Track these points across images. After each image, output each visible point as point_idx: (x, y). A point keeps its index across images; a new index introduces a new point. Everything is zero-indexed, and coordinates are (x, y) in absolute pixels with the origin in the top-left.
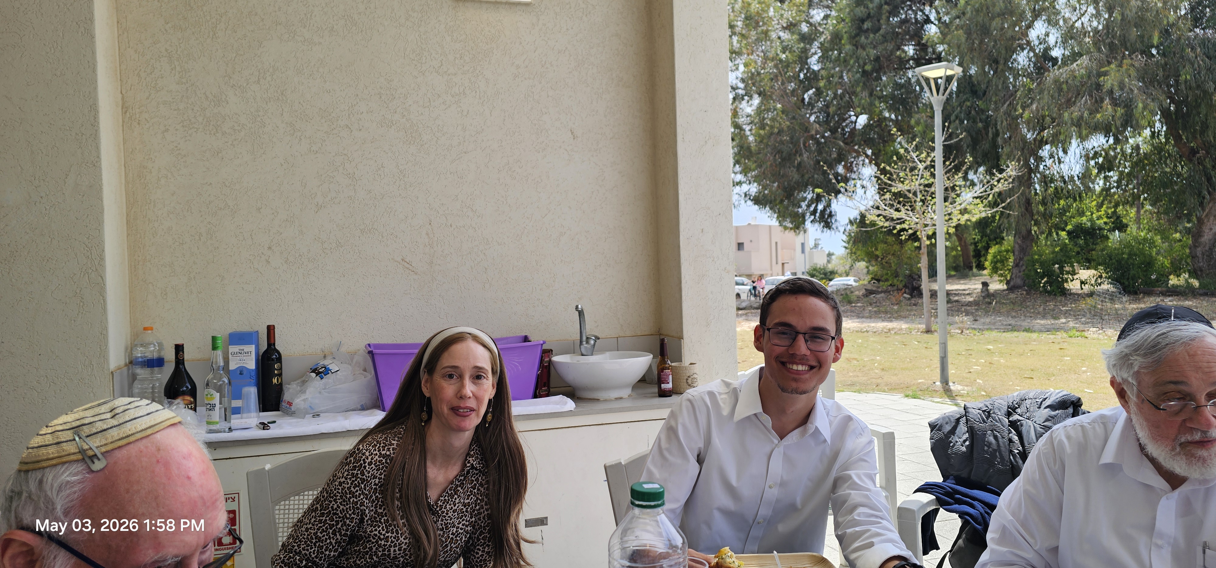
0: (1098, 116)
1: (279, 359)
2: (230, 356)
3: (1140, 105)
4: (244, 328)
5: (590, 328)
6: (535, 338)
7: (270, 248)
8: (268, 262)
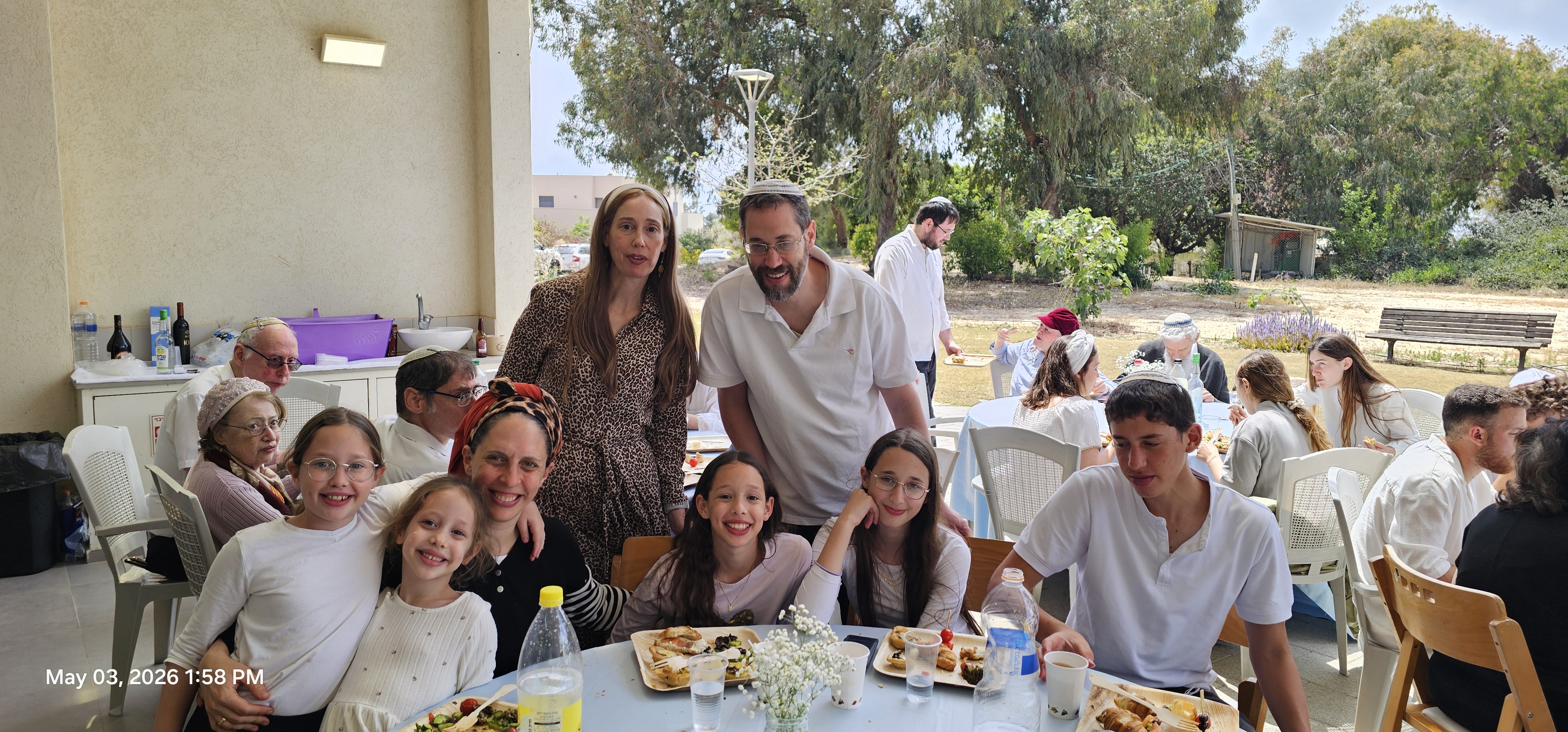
0: (945, 102)
1: (187, 327)
2: (151, 325)
3: (981, 95)
4: (156, 305)
5: (426, 311)
6: (385, 315)
7: (175, 245)
8: (173, 255)
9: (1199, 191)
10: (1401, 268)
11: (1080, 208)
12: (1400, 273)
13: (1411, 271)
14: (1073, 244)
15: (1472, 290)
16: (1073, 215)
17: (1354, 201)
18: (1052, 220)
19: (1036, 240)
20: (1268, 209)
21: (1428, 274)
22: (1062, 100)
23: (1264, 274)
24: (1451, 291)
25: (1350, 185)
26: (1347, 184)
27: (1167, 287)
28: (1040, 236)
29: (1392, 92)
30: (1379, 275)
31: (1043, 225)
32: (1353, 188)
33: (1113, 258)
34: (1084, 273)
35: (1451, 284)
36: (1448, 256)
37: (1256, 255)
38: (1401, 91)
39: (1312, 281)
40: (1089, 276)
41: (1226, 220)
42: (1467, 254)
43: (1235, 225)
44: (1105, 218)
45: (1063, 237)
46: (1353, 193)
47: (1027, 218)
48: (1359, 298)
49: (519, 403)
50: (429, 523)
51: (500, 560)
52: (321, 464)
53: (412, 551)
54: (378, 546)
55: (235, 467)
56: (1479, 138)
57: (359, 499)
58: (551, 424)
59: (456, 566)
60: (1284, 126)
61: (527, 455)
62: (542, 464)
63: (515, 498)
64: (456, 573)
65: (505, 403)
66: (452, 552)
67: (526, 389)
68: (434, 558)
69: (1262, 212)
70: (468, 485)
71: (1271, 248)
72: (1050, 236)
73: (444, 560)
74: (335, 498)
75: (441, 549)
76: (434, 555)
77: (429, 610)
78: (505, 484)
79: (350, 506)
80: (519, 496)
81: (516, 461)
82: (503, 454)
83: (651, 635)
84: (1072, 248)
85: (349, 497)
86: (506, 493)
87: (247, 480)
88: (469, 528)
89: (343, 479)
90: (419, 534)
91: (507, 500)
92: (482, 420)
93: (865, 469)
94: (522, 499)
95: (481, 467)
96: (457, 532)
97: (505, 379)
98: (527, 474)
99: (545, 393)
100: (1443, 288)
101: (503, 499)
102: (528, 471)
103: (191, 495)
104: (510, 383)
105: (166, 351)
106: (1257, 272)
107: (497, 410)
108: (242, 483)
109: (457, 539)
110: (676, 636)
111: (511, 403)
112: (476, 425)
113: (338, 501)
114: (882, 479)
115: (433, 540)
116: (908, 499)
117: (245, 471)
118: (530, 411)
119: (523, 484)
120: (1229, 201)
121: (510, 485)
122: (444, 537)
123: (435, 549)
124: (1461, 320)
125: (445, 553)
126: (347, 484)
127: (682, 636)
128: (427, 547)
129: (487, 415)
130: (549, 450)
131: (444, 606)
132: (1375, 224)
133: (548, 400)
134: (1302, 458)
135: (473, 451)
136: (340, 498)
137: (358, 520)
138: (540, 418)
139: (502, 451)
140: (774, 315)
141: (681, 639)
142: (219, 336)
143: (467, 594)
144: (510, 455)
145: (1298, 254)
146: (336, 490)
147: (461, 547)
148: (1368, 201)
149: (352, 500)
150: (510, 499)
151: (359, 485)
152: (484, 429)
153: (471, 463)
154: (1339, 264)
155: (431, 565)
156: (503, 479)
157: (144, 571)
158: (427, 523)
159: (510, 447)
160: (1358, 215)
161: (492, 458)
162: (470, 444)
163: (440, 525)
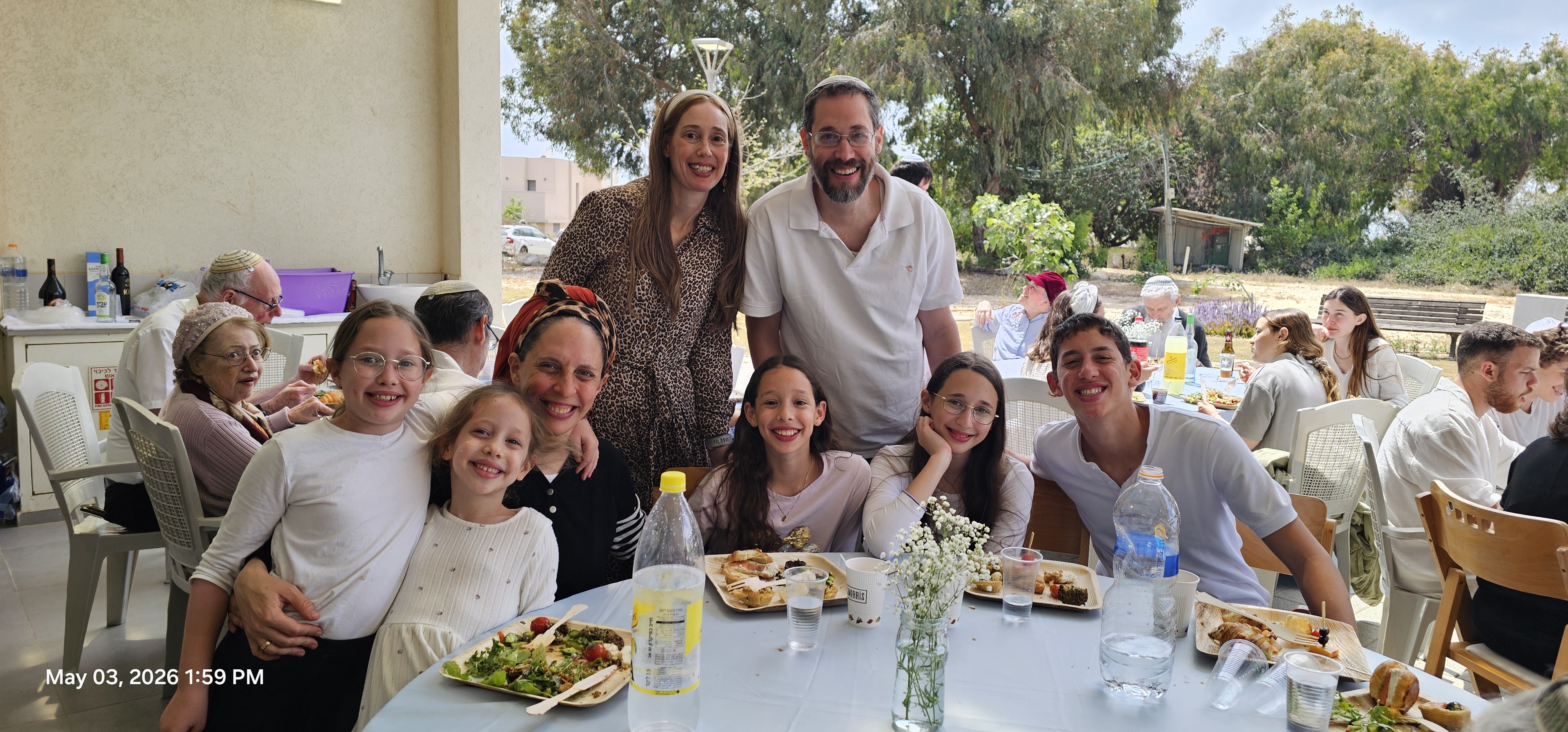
0: (893, 87)
1: (127, 275)
2: (88, 271)
3: (928, 83)
4: (94, 250)
5: (386, 266)
6: (342, 268)
7: (114, 186)
8: (112, 197)
9: (1134, 186)
10: (1325, 263)
11: (1029, 194)
12: (1324, 268)
13: (1334, 266)
14: (1022, 230)
15: (1391, 284)
16: (1021, 200)
17: (1281, 198)
18: (1001, 205)
19: (985, 225)
20: (1199, 204)
21: (1349, 269)
22: (1007, 88)
23: (1196, 267)
24: (1372, 286)
25: (1277, 182)
26: (1275, 181)
27: (1105, 277)
28: (990, 221)
29: (1318, 94)
30: (1304, 270)
31: (993, 211)
32: (1280, 185)
33: (1059, 244)
34: (1032, 259)
35: (1371, 279)
36: (1368, 254)
37: (1188, 249)
38: (1326, 93)
39: (1241, 275)
40: (1036, 262)
41: (1161, 214)
42: (1386, 251)
43: (1168, 219)
44: (1053, 204)
45: (1011, 223)
46: (1280, 190)
47: (977, 203)
48: (1289, 290)
49: (571, 307)
50: (481, 431)
51: (551, 477)
52: (367, 360)
53: (465, 463)
54: (426, 456)
55: (215, 400)
56: (1397, 140)
57: (409, 400)
58: (607, 331)
59: (511, 480)
60: (1214, 125)
61: (583, 363)
62: (598, 374)
63: (569, 410)
64: (510, 489)
65: (557, 307)
66: (509, 463)
67: (579, 292)
68: (490, 470)
69: (1194, 207)
70: (519, 393)
71: (1202, 243)
72: (1000, 221)
73: (500, 472)
74: (383, 397)
75: (496, 458)
76: (490, 465)
77: (487, 526)
78: (560, 394)
79: (398, 408)
80: (574, 408)
81: (571, 369)
82: (557, 361)
83: (716, 559)
84: (1021, 234)
85: (398, 397)
86: (561, 404)
87: (230, 413)
88: (525, 438)
89: (393, 377)
90: (473, 444)
91: (562, 412)
92: (531, 325)
93: (927, 392)
94: (576, 411)
95: (532, 375)
96: (511, 442)
97: (556, 281)
98: (582, 383)
99: (599, 299)
100: (1363, 283)
101: (557, 410)
102: (583, 380)
103: (172, 427)
104: (561, 285)
105: (107, 298)
106: (1188, 266)
107: (548, 314)
108: (225, 417)
109: (513, 449)
110: (746, 558)
111: (563, 307)
112: (525, 331)
113: (386, 401)
114: (950, 401)
115: (487, 449)
116: (977, 425)
117: (228, 405)
118: (585, 316)
119: (579, 394)
120: (1162, 195)
121: (566, 395)
122: (499, 445)
123: (489, 459)
124: (1396, 306)
125: (501, 463)
126: (397, 382)
127: (751, 560)
128: (481, 457)
129: (537, 319)
130: (605, 359)
131: (504, 520)
132: (1301, 221)
133: (602, 307)
134: (1317, 408)
135: (522, 359)
136: (389, 398)
137: (405, 427)
138: (595, 324)
139: (555, 357)
140: (827, 231)
141: (751, 562)
142: (163, 285)
143: (525, 510)
144: (564, 363)
145: (1227, 248)
146: (385, 389)
147: (519, 456)
148: (1294, 198)
149: (401, 401)
150: (565, 411)
151: (411, 385)
152: (534, 335)
153: (519, 372)
154: (1267, 259)
155: (486, 477)
156: (557, 388)
157: (101, 522)
158: (478, 432)
159: (565, 353)
160: (1284, 212)
161: (544, 365)
162: (517, 351)
163: (493, 434)
